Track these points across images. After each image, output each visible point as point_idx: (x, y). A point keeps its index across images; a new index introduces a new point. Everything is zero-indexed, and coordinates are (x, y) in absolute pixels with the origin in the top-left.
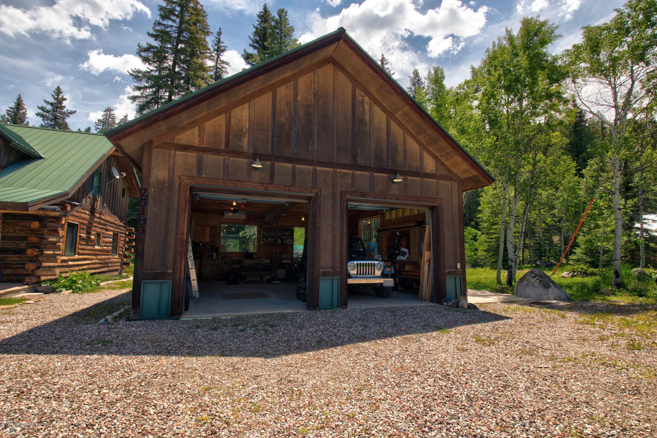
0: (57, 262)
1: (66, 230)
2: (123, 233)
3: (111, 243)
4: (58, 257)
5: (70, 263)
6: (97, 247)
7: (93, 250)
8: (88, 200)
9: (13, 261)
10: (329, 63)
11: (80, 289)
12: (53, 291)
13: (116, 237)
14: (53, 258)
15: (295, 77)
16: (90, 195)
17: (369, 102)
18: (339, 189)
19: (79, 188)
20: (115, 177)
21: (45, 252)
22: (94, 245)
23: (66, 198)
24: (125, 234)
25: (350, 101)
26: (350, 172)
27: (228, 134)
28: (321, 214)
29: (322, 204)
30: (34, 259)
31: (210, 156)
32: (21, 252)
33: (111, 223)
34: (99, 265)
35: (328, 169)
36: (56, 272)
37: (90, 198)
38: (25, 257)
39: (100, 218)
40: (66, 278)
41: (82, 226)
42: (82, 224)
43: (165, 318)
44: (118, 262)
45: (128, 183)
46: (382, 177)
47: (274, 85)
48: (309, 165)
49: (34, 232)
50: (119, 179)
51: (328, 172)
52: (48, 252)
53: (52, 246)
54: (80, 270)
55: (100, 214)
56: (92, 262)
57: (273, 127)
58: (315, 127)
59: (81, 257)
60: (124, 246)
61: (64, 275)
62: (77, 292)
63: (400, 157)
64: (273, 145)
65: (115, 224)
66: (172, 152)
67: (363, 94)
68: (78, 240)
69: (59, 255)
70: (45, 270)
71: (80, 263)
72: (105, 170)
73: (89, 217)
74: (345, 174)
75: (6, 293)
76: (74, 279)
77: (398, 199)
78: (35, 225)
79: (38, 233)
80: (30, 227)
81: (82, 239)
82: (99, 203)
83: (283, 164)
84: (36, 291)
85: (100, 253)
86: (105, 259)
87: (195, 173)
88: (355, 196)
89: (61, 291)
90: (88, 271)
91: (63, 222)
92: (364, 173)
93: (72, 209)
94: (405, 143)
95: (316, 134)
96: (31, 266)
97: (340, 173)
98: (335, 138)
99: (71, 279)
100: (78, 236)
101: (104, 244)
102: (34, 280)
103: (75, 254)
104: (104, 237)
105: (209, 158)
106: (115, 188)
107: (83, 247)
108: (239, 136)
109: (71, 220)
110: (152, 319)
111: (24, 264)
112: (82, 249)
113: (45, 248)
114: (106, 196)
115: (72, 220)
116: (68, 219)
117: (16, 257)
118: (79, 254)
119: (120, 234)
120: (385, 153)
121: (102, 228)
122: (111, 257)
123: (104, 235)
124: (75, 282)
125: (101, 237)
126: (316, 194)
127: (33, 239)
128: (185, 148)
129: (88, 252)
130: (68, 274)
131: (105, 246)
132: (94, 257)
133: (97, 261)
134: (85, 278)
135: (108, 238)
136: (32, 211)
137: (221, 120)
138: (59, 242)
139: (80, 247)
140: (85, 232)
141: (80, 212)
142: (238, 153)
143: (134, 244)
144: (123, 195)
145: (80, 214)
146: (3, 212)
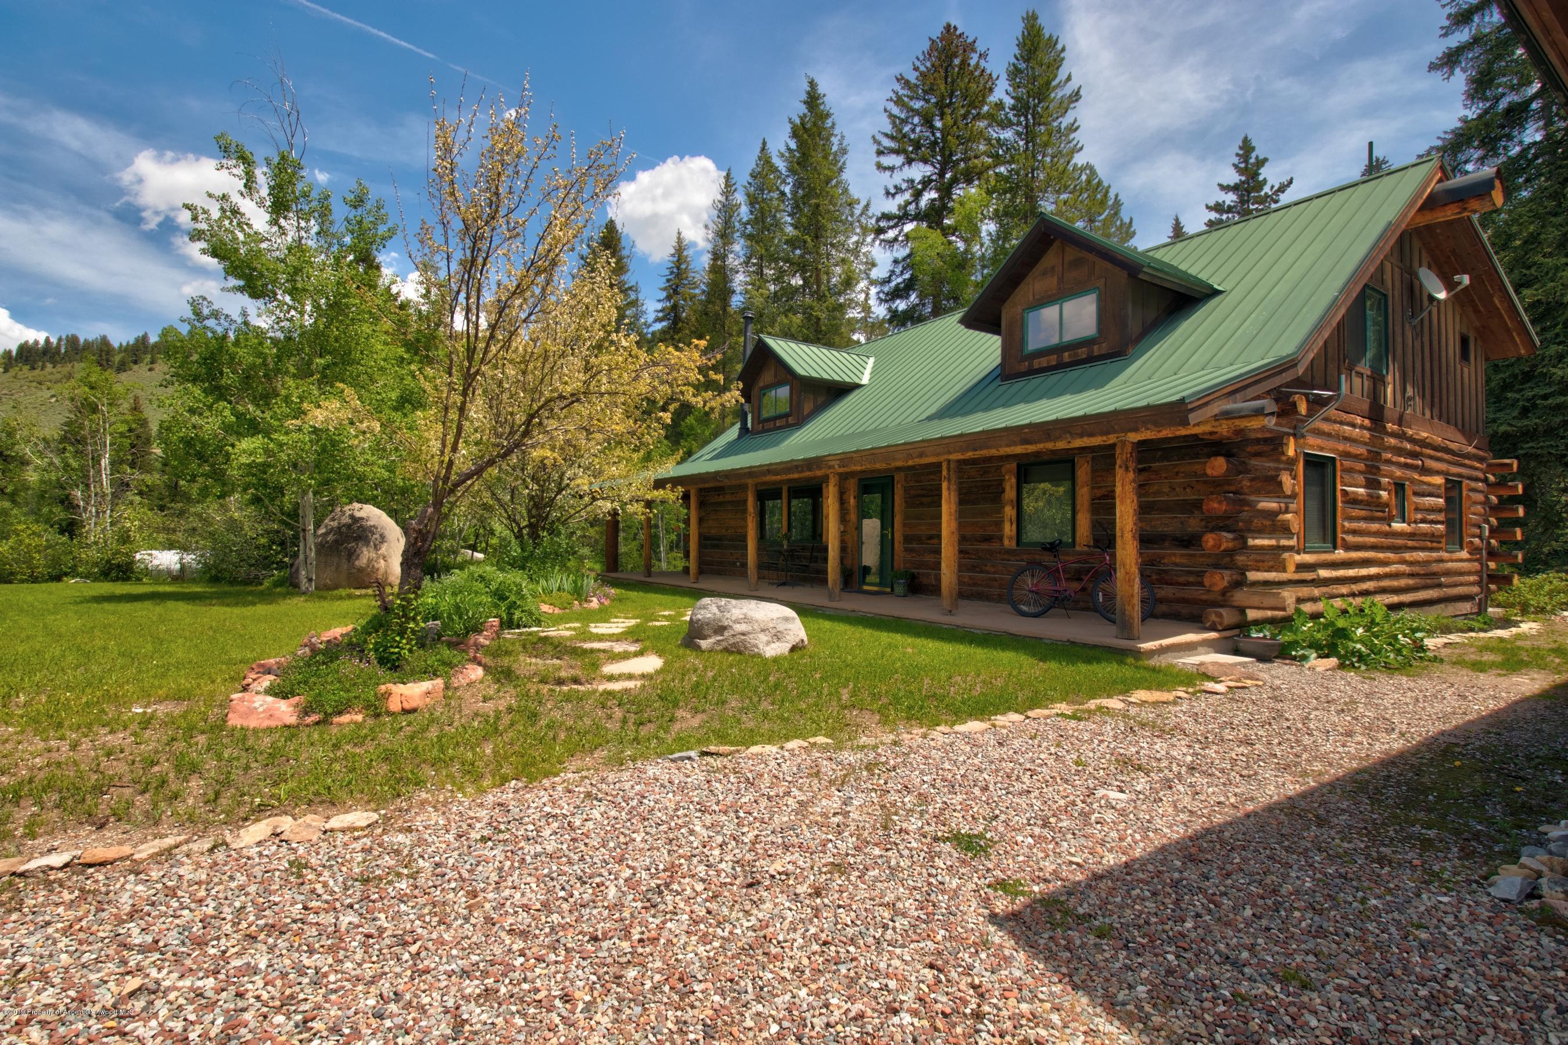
0: (1284, 570)
1: (1301, 478)
2: (1476, 479)
3: (1440, 511)
4: (1286, 555)
5: (1324, 573)
6: (1397, 526)
7: (1386, 535)
8: (1357, 381)
9: (1176, 565)
11: (1361, 658)
12: (1282, 653)
13: (1455, 494)
14: (1273, 558)
16: (1364, 367)
19: (1326, 343)
20: (1432, 299)
21: (1251, 542)
22: (1389, 520)
23: (1288, 377)
24: (1485, 480)
30: (1224, 560)
32: (1190, 541)
33: (1436, 448)
34: (1411, 582)
36: (1284, 600)
37: (1360, 375)
38: (1203, 556)
39: (1402, 436)
40: (1315, 616)
41: (1347, 463)
42: (1347, 455)
44: (1469, 573)
45: (1477, 311)
49: (1217, 485)
50: (1445, 301)
52: (1259, 542)
53: (1268, 523)
54: (1353, 595)
55: (1400, 422)
56: (1387, 569)
59: (1354, 555)
60: (1488, 522)
61: (1308, 608)
62: (1352, 665)
65: (1447, 450)
68: (1340, 504)
69: (1290, 549)
70: (1255, 593)
71: (1351, 572)
72: (1398, 284)
73: (1366, 434)
75: (1162, 650)
76: (1341, 623)
78: (1218, 466)
79: (1227, 488)
80: (1205, 474)
81: (1353, 501)
82: (1389, 390)
84: (1237, 652)
85: (1410, 543)
86: (1427, 563)
89: (1304, 658)
90: (1378, 598)
91: (1291, 452)
93: (1311, 413)
96: (1220, 580)
99: (1332, 624)
100: (1339, 494)
101: (1419, 516)
102: (1228, 616)
103: (1335, 547)
104: (1416, 494)
106: (1435, 338)
107: (1355, 525)
109: (1312, 447)
111: (1200, 574)
112: (1354, 532)
113: (1250, 531)
114: (1409, 363)
115: (1315, 446)
116: (1303, 446)
117: (1182, 555)
118: (1348, 547)
119: (1466, 482)
121: (1406, 466)
122: (1445, 555)
123: (1417, 488)
124: (1343, 634)
125: (1409, 492)
127: (1216, 505)
129: (1372, 540)
130: (1320, 606)
131: (1423, 521)
132: (1391, 555)
133: (1403, 568)
134: (1373, 622)
135: (1430, 495)
136: (1199, 424)
138: (1287, 511)
139: (1346, 524)
140: (1361, 479)
141: (1335, 422)
143: (1521, 512)
144: (1465, 355)
145: (1337, 426)
146: (1134, 437)
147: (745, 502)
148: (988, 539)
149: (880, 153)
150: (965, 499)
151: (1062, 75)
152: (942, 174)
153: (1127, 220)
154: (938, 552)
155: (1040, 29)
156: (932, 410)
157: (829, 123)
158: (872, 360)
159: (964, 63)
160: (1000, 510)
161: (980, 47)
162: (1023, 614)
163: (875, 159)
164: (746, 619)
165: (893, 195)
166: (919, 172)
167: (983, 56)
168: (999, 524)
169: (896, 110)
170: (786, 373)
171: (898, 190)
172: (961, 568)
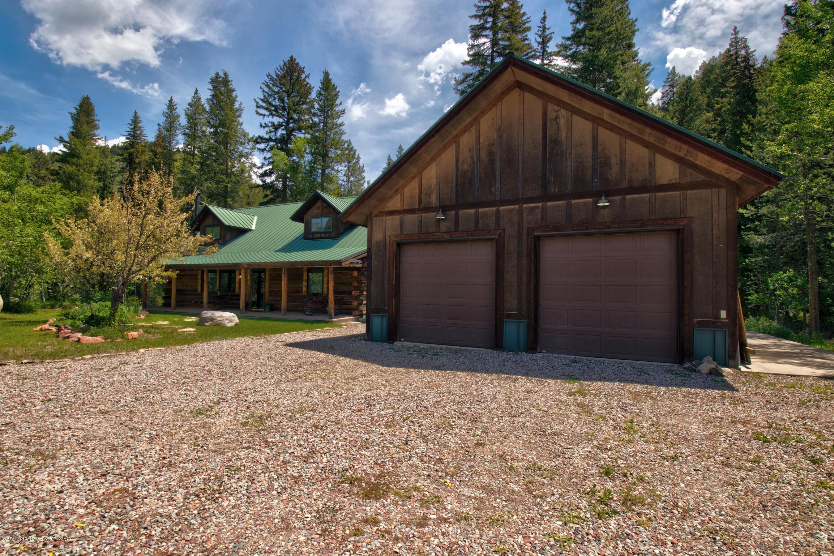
9: (345, 299)
10: (514, 89)
15: (476, 120)
17: (565, 115)
18: (525, 226)
21: (364, 293)
25: (540, 123)
26: (540, 204)
27: (420, 194)
28: (506, 255)
29: (506, 245)
30: (358, 298)
31: (409, 216)
32: (349, 293)
35: (513, 207)
38: (352, 297)
43: (385, 342)
46: (584, 203)
47: (456, 136)
48: (491, 206)
51: (513, 210)
57: (457, 178)
58: (498, 165)
63: (615, 171)
64: (456, 195)
66: (384, 218)
67: (556, 108)
74: (533, 209)
75: (338, 321)
77: (609, 227)
78: (355, 273)
79: (358, 279)
80: (353, 275)
83: (466, 211)
84: (358, 321)
87: (399, 232)
88: (546, 231)
92: (558, 203)
94: (623, 151)
95: (498, 172)
96: (355, 303)
97: (527, 208)
98: (520, 171)
102: (357, 313)
105: (409, 218)
108: (429, 195)
110: (378, 341)
111: (351, 302)
113: (364, 290)
117: (347, 297)
120: (590, 172)
126: (500, 235)
127: (355, 284)
128: (391, 213)
137: (415, 184)
142: (428, 209)
146: (333, 266)
147: (197, 275)
148: (298, 292)
149: (258, 107)
150: (290, 278)
151: (338, 102)
152: (288, 123)
153: (361, 165)
154: (281, 296)
155: (330, 80)
156: (280, 247)
157: (234, 94)
158: (256, 218)
159: (298, 77)
160: (302, 283)
161: (306, 73)
162: (306, 315)
163: (255, 108)
164: (221, 316)
165: (264, 127)
166: (276, 120)
167: (307, 76)
168: (302, 287)
169: (266, 90)
170: (217, 222)
171: (267, 126)
172: (288, 301)
